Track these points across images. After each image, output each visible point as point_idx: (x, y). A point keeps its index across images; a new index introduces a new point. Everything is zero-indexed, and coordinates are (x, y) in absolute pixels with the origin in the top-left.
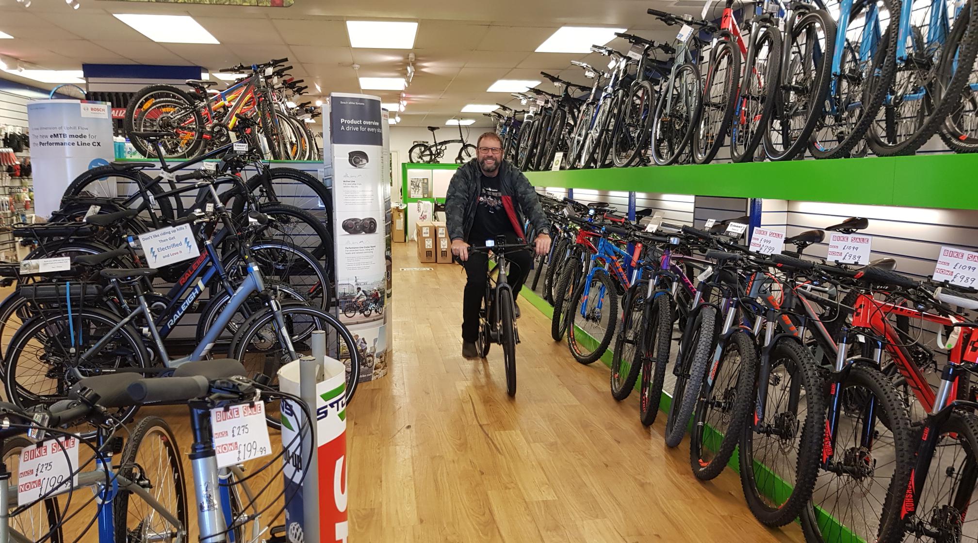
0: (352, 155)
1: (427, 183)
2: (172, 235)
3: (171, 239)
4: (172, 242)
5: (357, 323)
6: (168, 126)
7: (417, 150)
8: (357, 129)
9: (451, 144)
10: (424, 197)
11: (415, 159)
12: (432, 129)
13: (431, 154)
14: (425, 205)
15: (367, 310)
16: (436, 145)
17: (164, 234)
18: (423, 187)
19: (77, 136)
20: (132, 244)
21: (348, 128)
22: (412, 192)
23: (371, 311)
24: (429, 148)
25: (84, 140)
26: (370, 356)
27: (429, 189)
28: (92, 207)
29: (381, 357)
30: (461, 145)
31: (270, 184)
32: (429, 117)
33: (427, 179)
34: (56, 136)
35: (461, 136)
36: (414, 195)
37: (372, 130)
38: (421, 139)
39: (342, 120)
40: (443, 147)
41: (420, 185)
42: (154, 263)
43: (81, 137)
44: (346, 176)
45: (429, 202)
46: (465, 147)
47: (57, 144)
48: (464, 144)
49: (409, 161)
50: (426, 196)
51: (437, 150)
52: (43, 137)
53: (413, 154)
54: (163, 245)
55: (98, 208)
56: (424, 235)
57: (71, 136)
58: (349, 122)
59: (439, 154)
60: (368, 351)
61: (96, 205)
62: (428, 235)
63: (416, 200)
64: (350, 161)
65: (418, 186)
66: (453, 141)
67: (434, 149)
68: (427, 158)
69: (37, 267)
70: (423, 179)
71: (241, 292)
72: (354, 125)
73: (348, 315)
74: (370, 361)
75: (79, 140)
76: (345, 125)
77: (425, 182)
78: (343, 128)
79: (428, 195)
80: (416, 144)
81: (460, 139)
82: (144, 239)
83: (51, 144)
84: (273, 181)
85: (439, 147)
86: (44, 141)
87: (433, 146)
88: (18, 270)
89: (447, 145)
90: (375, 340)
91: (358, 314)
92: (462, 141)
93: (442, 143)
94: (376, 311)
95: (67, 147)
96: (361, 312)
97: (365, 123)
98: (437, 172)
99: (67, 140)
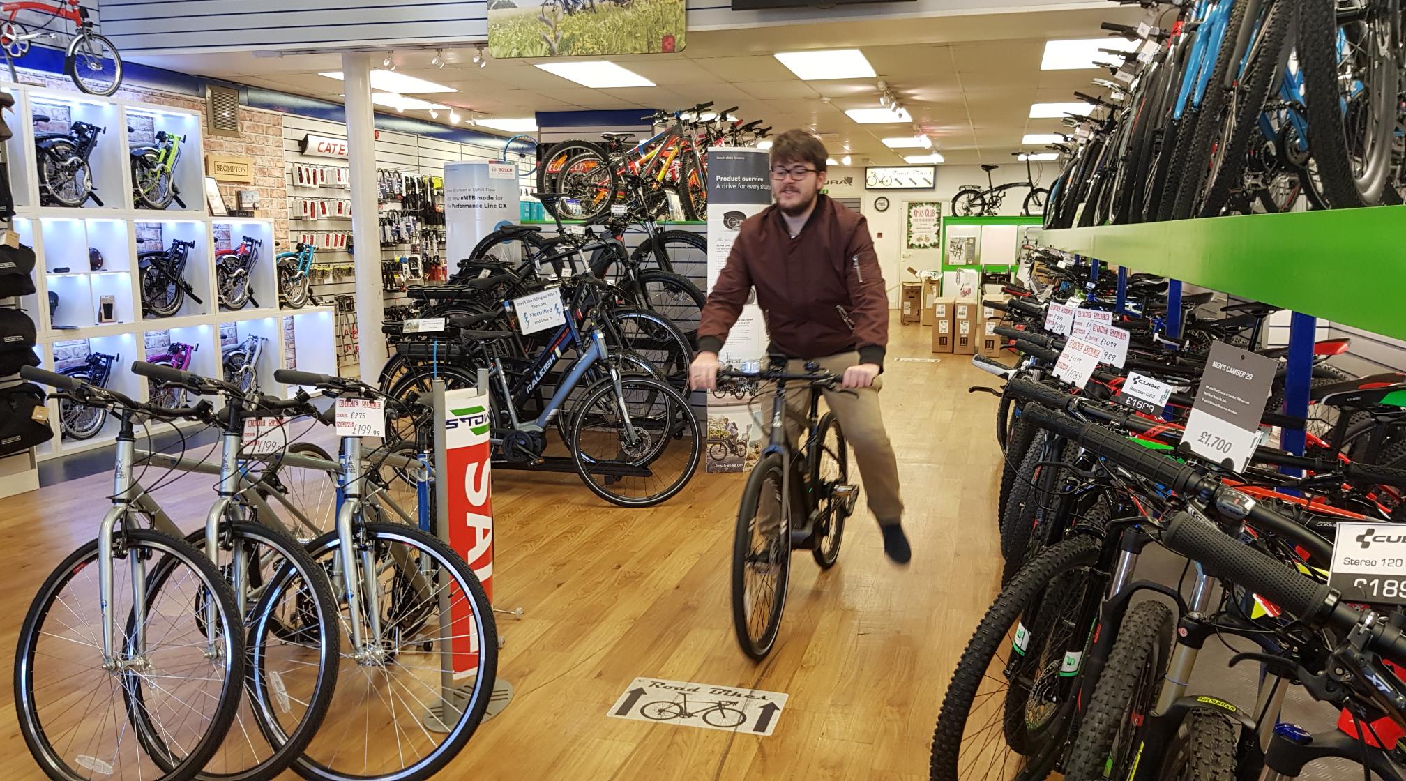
0: (727, 215)
1: (974, 245)
2: (544, 300)
3: (542, 304)
4: (544, 307)
5: (727, 405)
6: (579, 184)
7: (963, 198)
8: (734, 186)
9: (1013, 189)
10: (967, 264)
11: (960, 212)
12: (987, 168)
13: (984, 204)
14: (966, 275)
15: (739, 391)
16: (991, 191)
17: (536, 299)
18: (968, 251)
19: (484, 198)
20: (508, 308)
21: (724, 186)
22: (952, 256)
23: (744, 392)
24: (979, 195)
25: (490, 202)
26: (742, 443)
27: (977, 253)
28: (484, 271)
29: (756, 447)
30: (1028, 189)
31: (663, 249)
32: (983, 151)
33: (974, 239)
34: (466, 198)
35: (1030, 177)
36: (953, 261)
37: (754, 187)
38: (970, 183)
39: (718, 178)
40: (1001, 194)
41: (964, 247)
42: (527, 329)
43: (489, 198)
44: (720, 239)
45: (973, 271)
46: (1034, 192)
47: (467, 206)
48: (1032, 188)
49: (951, 214)
50: (970, 262)
51: (992, 197)
52: (454, 198)
53: (957, 204)
54: (536, 311)
55: (489, 272)
56: (938, 316)
57: (480, 198)
58: (725, 179)
59: (995, 203)
60: (739, 438)
61: (488, 268)
62: (943, 316)
63: (955, 268)
64: (725, 222)
65: (960, 249)
66: (1017, 185)
67: (987, 197)
68: (976, 210)
69: (417, 327)
70: (969, 239)
71: (586, 359)
72: (732, 183)
73: (717, 395)
74: (741, 450)
75: (487, 202)
76: (722, 182)
77: (971, 243)
78: (718, 186)
79: (973, 261)
80: (963, 189)
81: (1028, 181)
82: (519, 304)
83: (461, 206)
84: (667, 245)
85: (995, 194)
86: (456, 203)
87: (987, 192)
88: (402, 328)
89: (1007, 191)
90: (749, 427)
91: (728, 394)
92: (1030, 184)
93: (1000, 188)
94: (751, 393)
95: (477, 209)
96: (732, 393)
97: (744, 179)
98: (991, 230)
99: (477, 202)
